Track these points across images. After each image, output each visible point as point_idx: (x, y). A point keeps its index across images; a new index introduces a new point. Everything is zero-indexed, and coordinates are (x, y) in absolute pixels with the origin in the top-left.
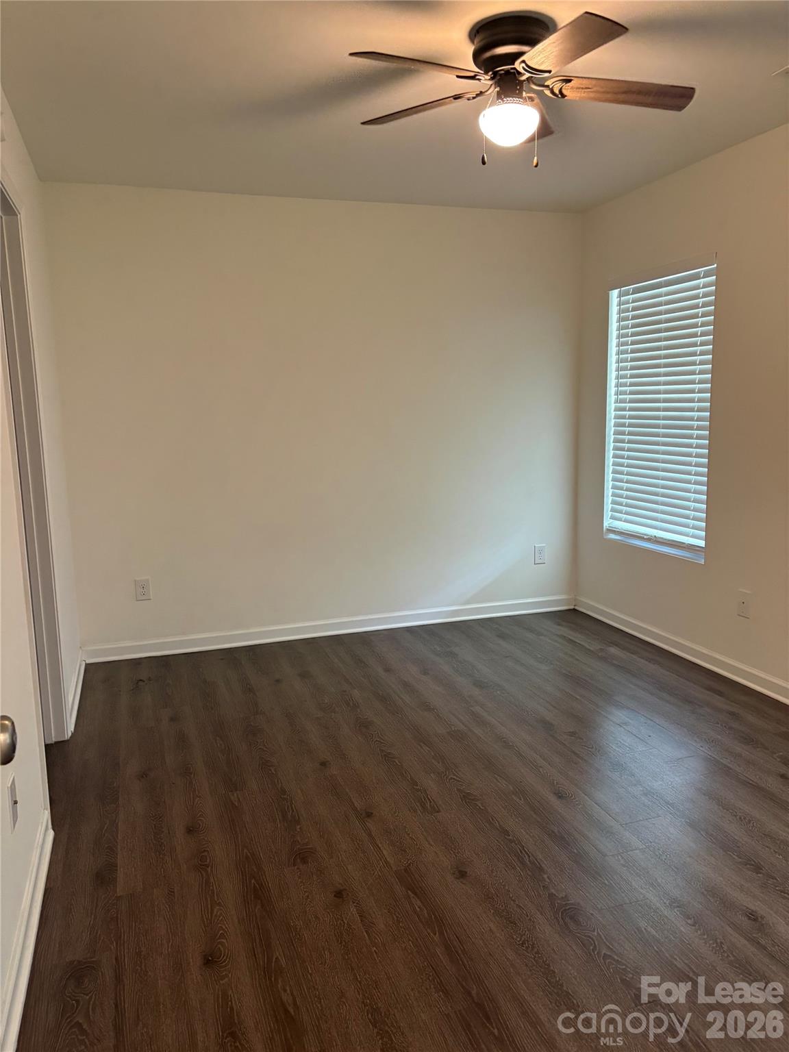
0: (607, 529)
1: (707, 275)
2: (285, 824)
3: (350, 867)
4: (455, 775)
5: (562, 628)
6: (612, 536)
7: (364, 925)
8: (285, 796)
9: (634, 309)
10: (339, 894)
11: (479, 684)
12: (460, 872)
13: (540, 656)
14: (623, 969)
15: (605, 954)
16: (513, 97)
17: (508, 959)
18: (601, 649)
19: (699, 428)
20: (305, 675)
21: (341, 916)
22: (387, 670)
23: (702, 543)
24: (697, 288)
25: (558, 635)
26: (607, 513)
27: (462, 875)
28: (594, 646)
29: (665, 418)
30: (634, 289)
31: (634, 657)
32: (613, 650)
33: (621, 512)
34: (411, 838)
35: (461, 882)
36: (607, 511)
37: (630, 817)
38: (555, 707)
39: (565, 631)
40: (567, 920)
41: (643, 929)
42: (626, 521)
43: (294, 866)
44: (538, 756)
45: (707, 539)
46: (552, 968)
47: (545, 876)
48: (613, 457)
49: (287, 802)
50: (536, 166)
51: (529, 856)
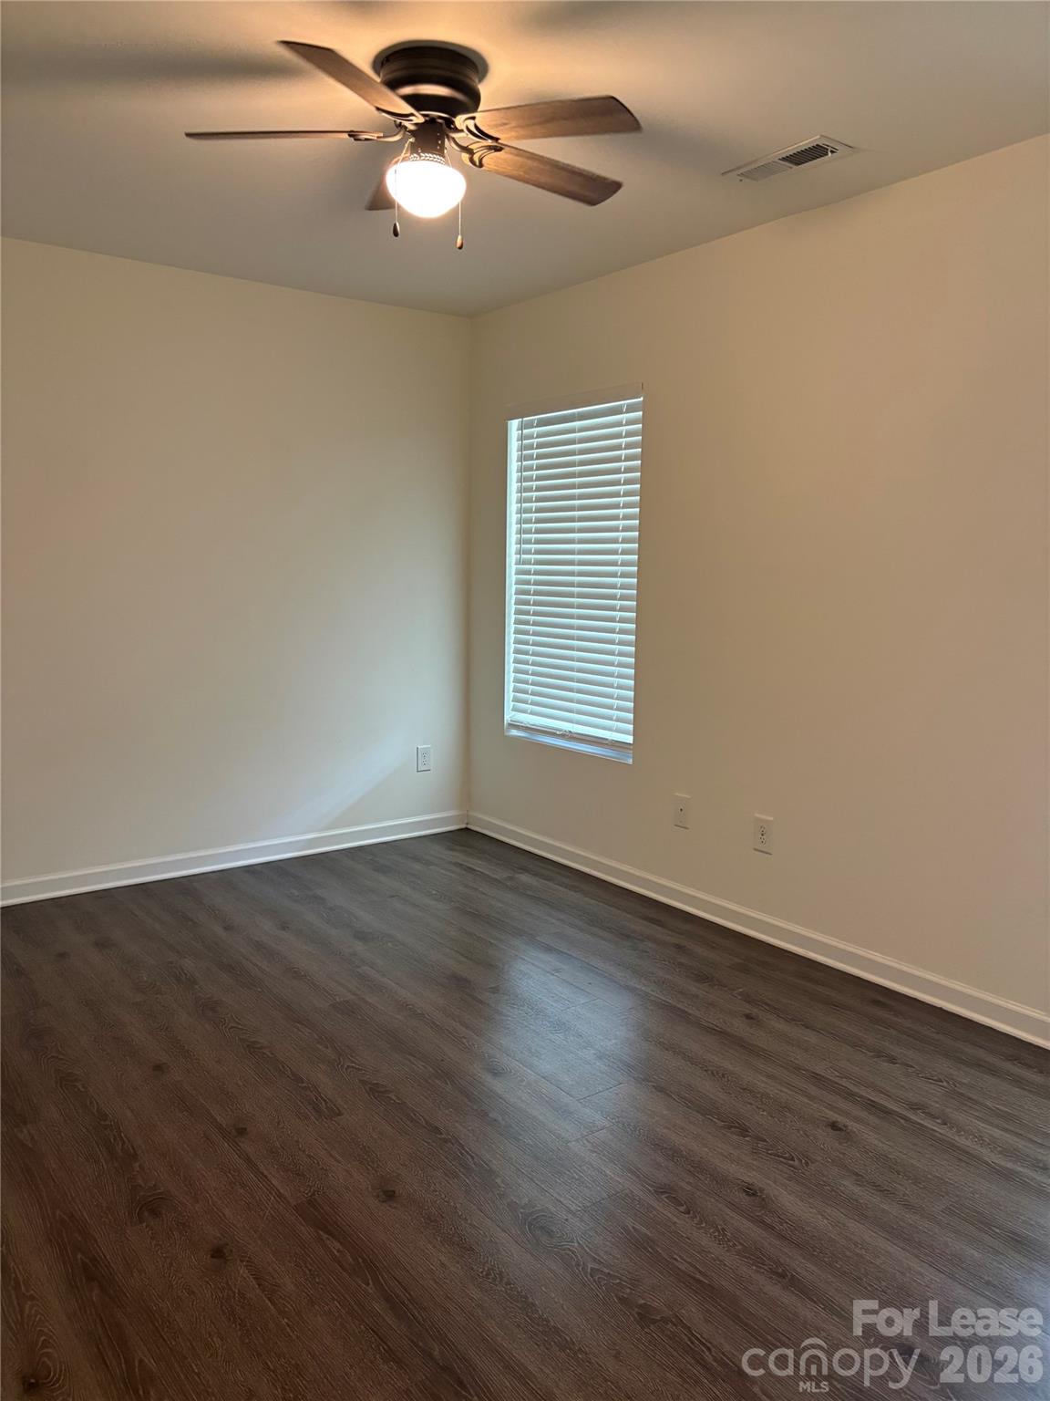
0: (510, 724)
1: (631, 409)
2: (116, 1165)
3: (227, 1212)
4: (353, 1062)
5: (455, 853)
6: (514, 732)
7: (263, 1291)
8: (107, 1123)
9: (540, 446)
10: (218, 1253)
11: (362, 936)
12: (385, 1192)
13: (434, 892)
14: (617, 1284)
15: (592, 1269)
16: (433, 154)
17: (472, 1299)
18: (509, 877)
19: (623, 598)
20: (103, 945)
21: (227, 1283)
22: (228, 928)
23: (630, 739)
24: (619, 424)
25: (450, 863)
26: (509, 704)
27: (389, 1196)
28: (501, 874)
29: (580, 585)
30: (539, 420)
31: (550, 884)
32: (524, 878)
33: (525, 702)
34: (309, 1156)
35: (390, 1206)
36: (508, 701)
37: (587, 1089)
38: (467, 957)
39: (459, 857)
40: (538, 1233)
41: (631, 1228)
42: (532, 713)
43: (141, 1223)
44: (458, 1024)
45: (635, 734)
46: (530, 1300)
47: (498, 1181)
48: (514, 633)
49: (112, 1130)
50: (460, 248)
51: (472, 1157)
